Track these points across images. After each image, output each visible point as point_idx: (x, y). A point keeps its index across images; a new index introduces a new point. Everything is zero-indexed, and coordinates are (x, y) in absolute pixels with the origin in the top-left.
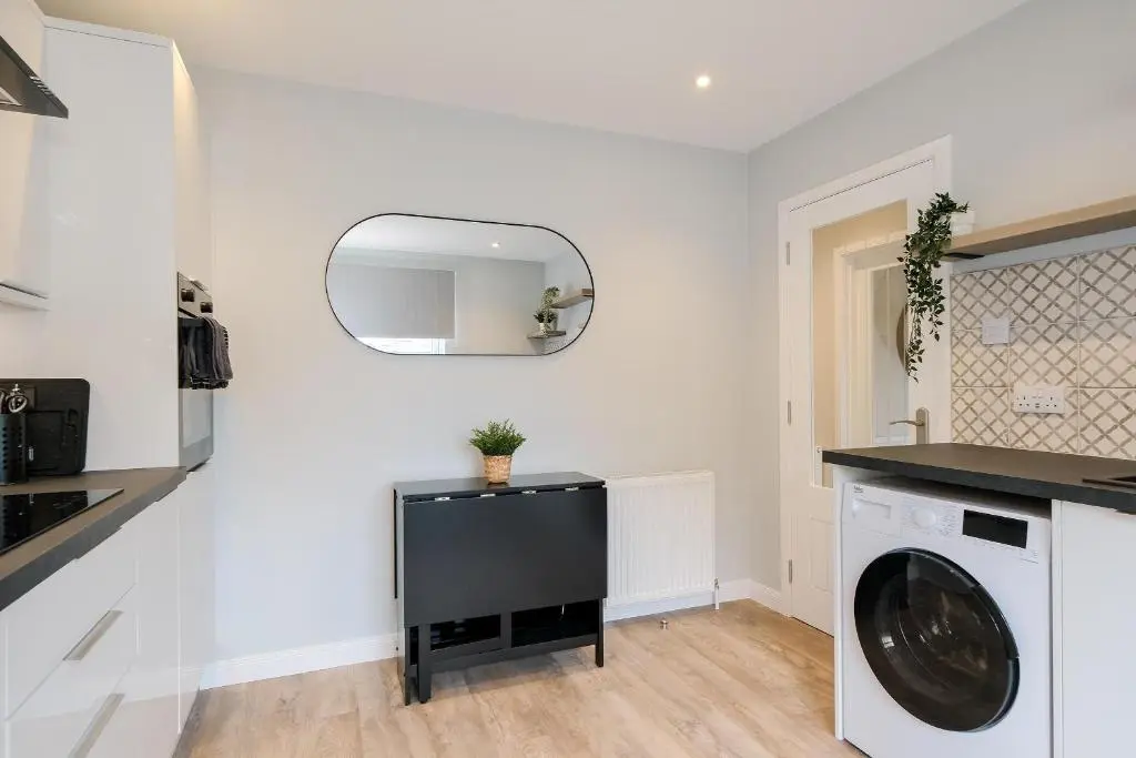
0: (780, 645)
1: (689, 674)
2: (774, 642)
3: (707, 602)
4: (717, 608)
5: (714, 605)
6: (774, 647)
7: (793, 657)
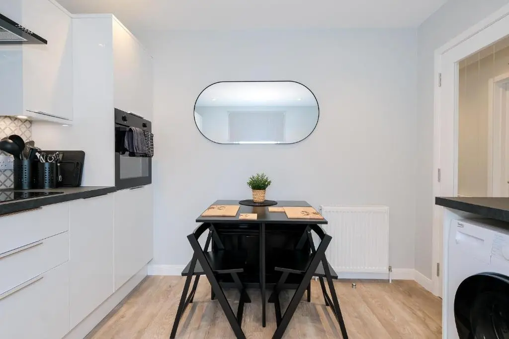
0: (423, 312)
1: (356, 317)
2: (420, 310)
3: (385, 278)
4: (390, 282)
5: (389, 280)
6: (420, 314)
7: (428, 321)
